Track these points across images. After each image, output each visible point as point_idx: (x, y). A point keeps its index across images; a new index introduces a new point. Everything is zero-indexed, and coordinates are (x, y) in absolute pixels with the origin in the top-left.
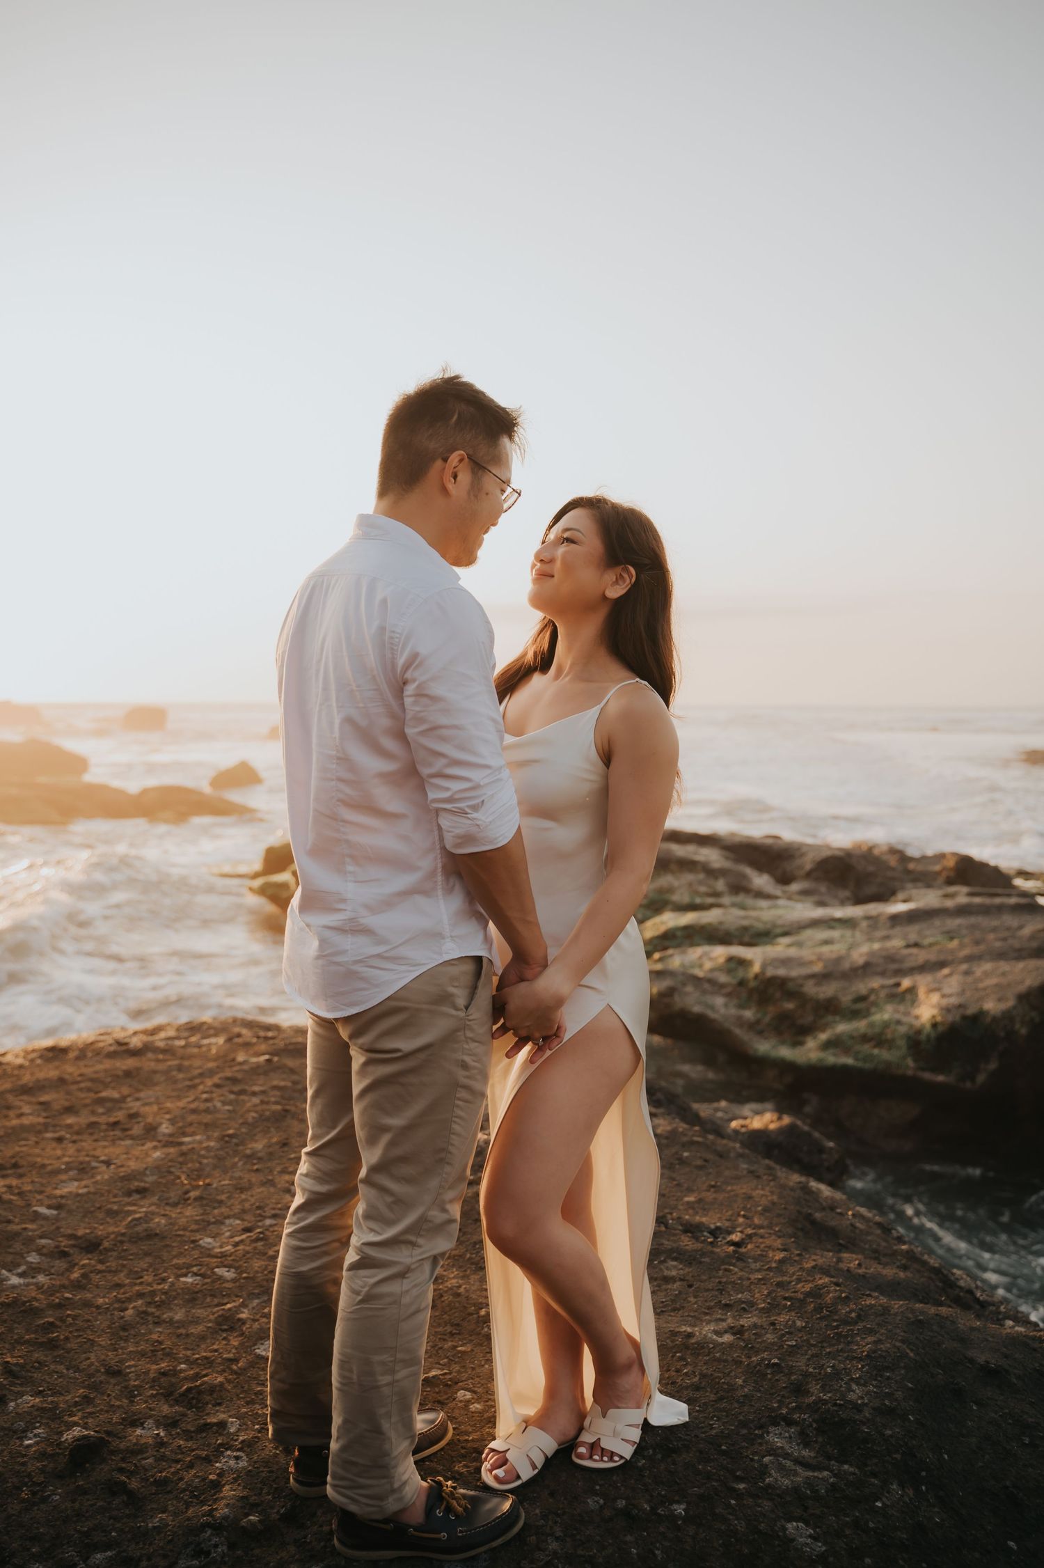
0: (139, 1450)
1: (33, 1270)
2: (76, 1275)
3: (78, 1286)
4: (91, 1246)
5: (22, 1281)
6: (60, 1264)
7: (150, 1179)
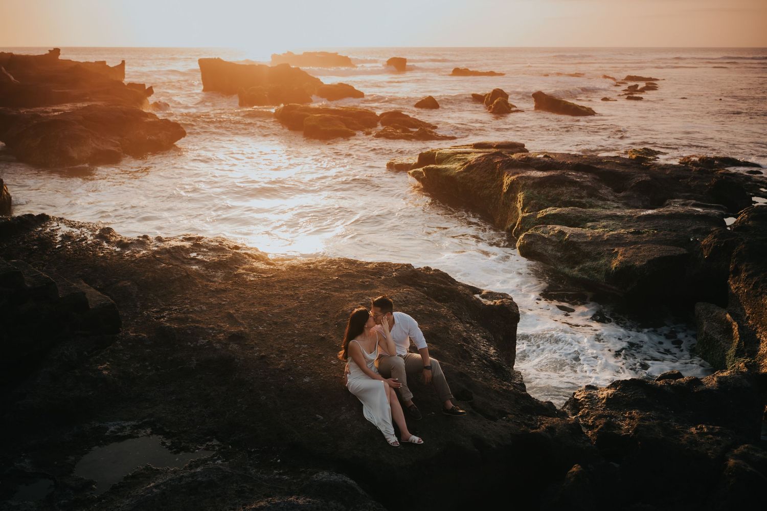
0: (272, 358)
1: (265, 327)
2: (271, 329)
3: (271, 331)
4: (275, 323)
5: (262, 329)
6: (269, 326)
7: (292, 310)
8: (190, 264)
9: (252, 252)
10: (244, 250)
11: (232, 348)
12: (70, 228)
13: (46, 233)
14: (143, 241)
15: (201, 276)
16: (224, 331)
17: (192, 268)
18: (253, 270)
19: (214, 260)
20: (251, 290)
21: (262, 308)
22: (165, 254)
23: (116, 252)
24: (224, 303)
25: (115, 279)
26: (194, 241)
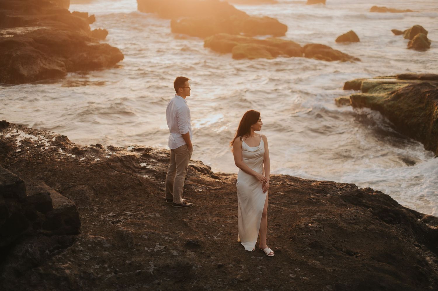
0: (229, 267)
1: (219, 237)
2: (226, 239)
3: (226, 241)
4: (230, 234)
5: (217, 238)
6: (224, 236)
8: (140, 173)
11: (189, 255)
12: (28, 135)
13: (7, 138)
14: (97, 149)
15: (153, 185)
16: (180, 238)
17: (143, 177)
18: (201, 182)
19: (164, 170)
20: (201, 201)
21: (216, 219)
22: (118, 162)
23: (71, 158)
24: (177, 211)
25: (73, 183)
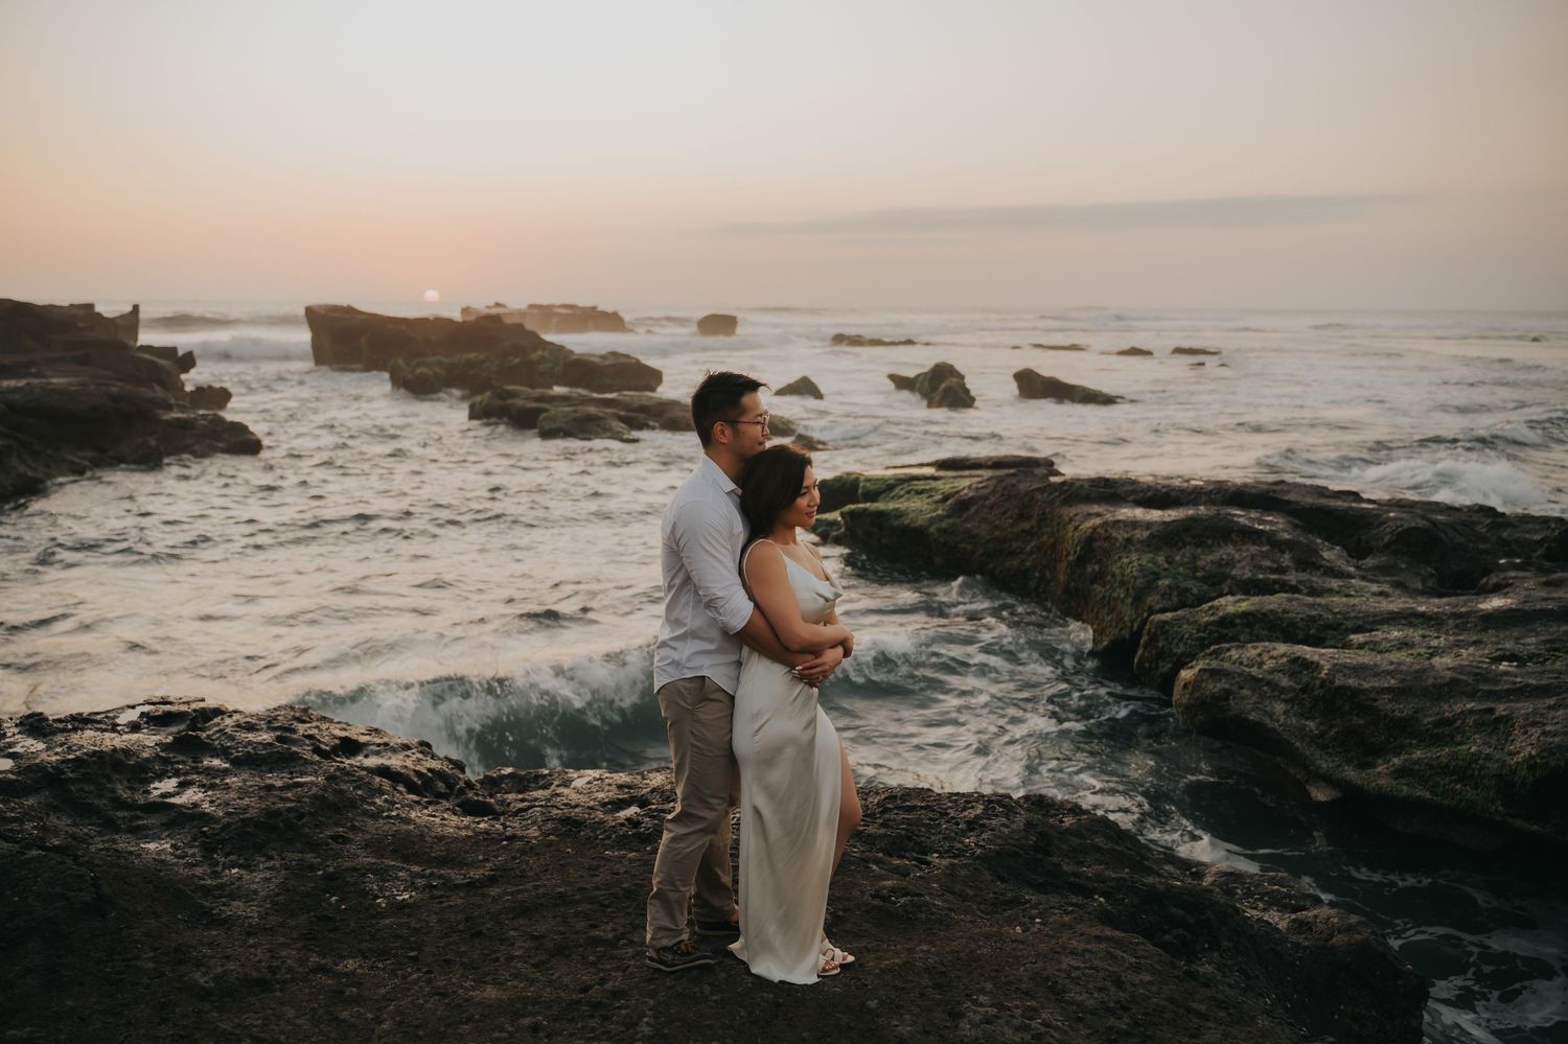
9: (409, 763)
10: (378, 753)
26: (182, 727)
